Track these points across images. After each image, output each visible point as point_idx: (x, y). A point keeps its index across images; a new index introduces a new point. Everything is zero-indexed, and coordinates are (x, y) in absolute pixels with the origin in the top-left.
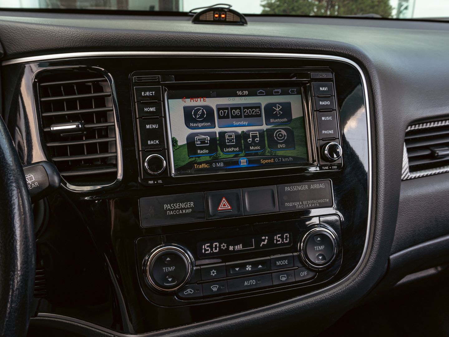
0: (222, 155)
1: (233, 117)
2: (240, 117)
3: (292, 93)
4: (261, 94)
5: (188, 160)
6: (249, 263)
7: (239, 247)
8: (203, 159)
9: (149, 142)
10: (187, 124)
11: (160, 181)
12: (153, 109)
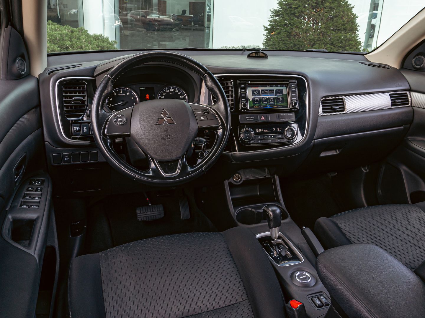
0: (262, 104)
1: (266, 93)
2: (268, 93)
3: (284, 86)
4: (274, 87)
5: (253, 105)
6: (269, 135)
7: (267, 131)
8: (257, 105)
9: (243, 99)
10: (253, 95)
11: (245, 111)
12: (244, 90)
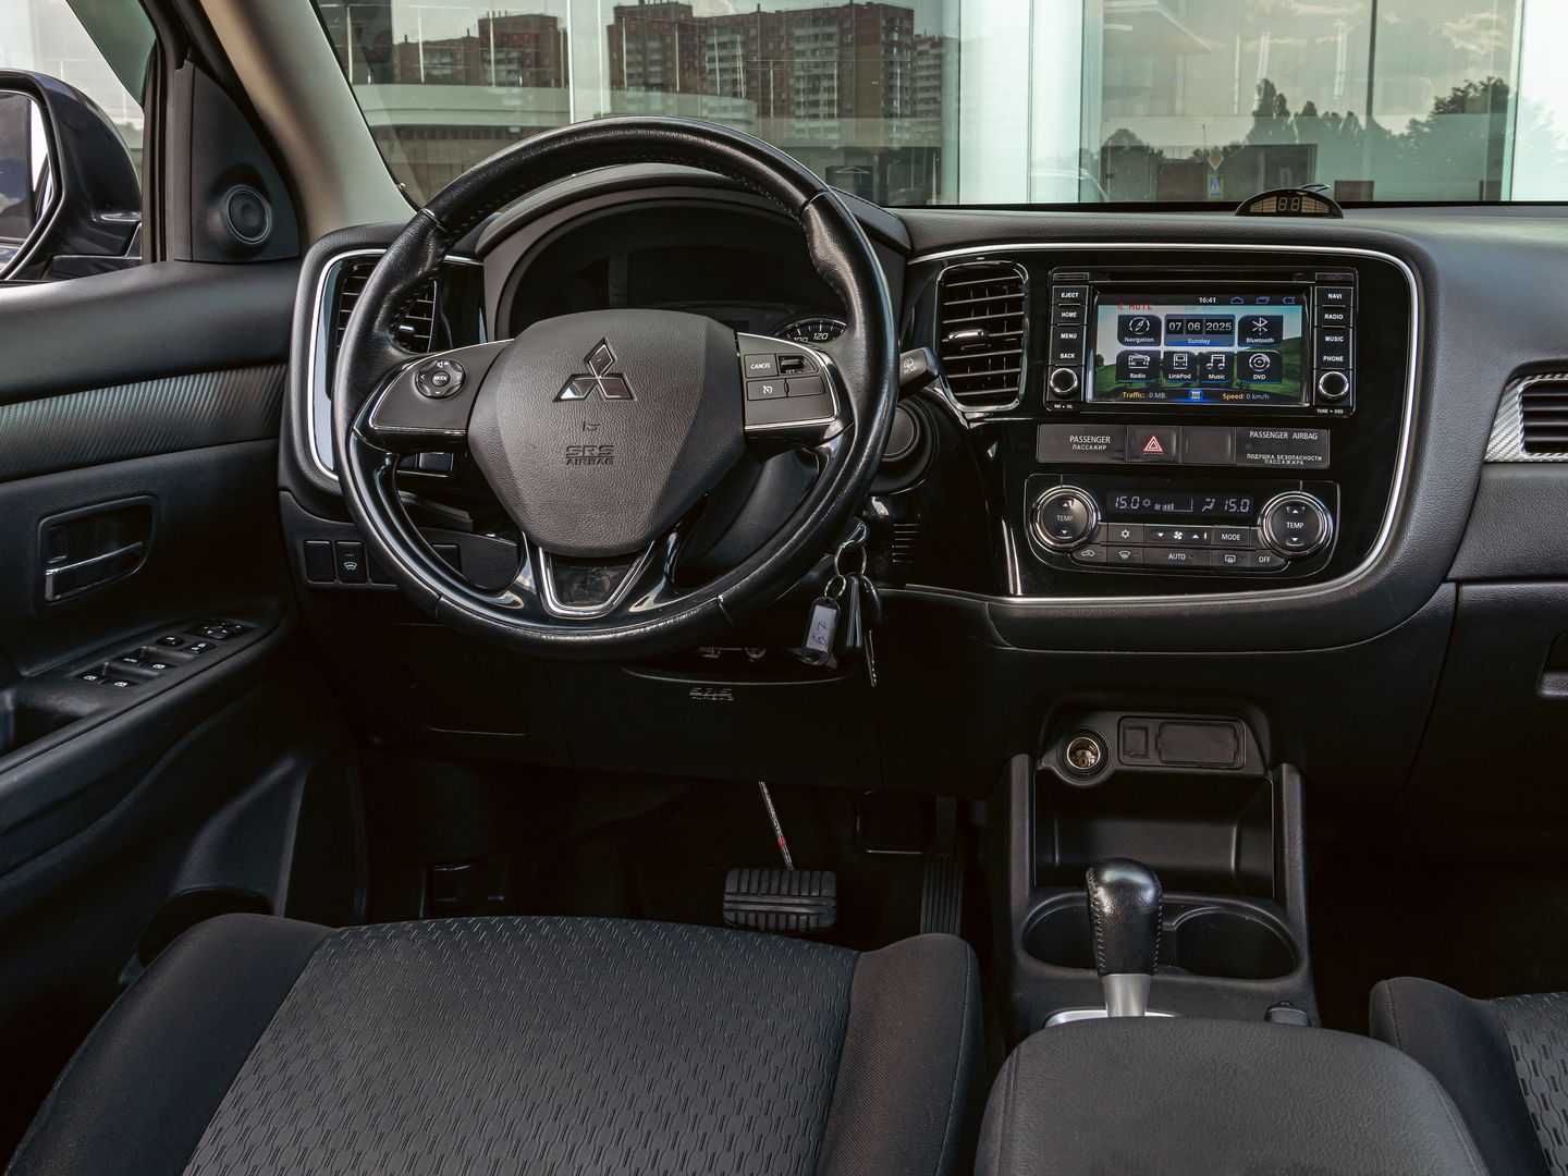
0: (1165, 383)
1: (1188, 332)
2: (1200, 332)
3: (1288, 302)
4: (1237, 303)
5: (1115, 386)
6: (1179, 530)
7: (1169, 508)
8: (1136, 386)
9: (1062, 356)
10: (1121, 340)
11: (1070, 407)
12: (1072, 315)
